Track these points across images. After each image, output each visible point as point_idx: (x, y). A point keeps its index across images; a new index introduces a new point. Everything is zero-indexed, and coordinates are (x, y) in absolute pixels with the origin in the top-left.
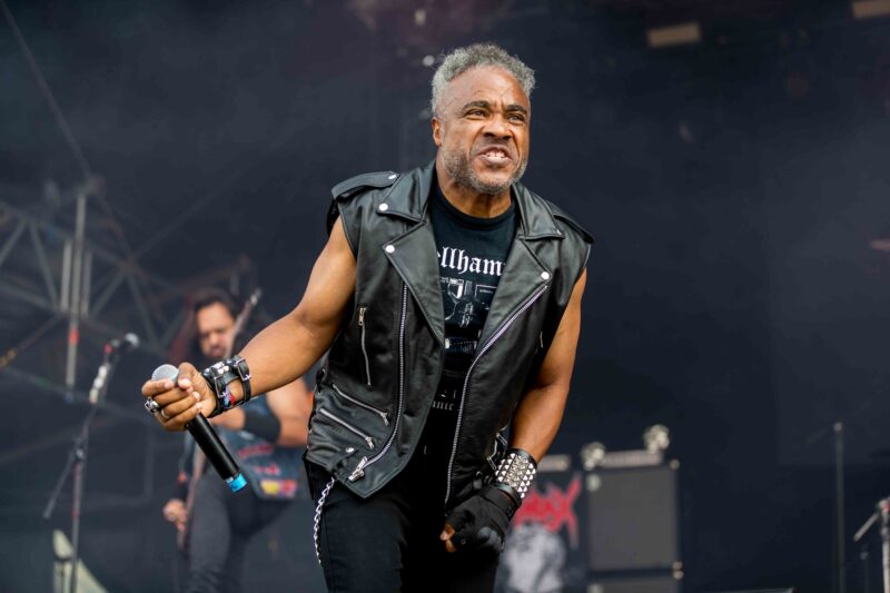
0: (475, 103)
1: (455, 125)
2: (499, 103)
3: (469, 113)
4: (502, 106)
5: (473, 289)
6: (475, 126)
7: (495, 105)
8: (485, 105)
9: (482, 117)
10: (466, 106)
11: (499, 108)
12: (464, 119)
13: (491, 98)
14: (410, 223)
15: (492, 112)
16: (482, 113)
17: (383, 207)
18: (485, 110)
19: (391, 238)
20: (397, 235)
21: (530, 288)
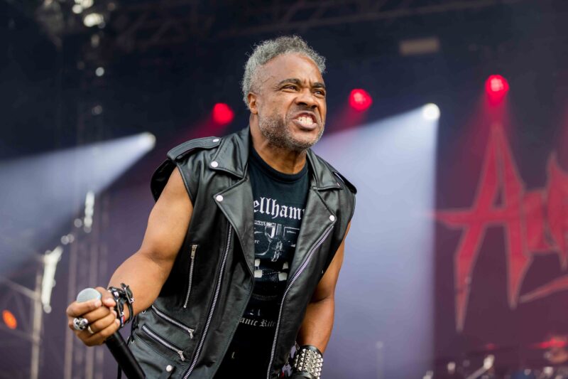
0: (290, 80)
1: (272, 96)
2: (308, 81)
3: (284, 87)
4: (310, 83)
5: (282, 230)
6: (290, 97)
7: (305, 82)
8: (298, 82)
9: (294, 91)
10: (282, 82)
11: (308, 84)
12: (281, 92)
13: (301, 76)
14: (234, 178)
15: (302, 87)
16: (295, 88)
17: (214, 165)
18: (297, 86)
19: (220, 190)
20: (225, 187)
21: (322, 228)
